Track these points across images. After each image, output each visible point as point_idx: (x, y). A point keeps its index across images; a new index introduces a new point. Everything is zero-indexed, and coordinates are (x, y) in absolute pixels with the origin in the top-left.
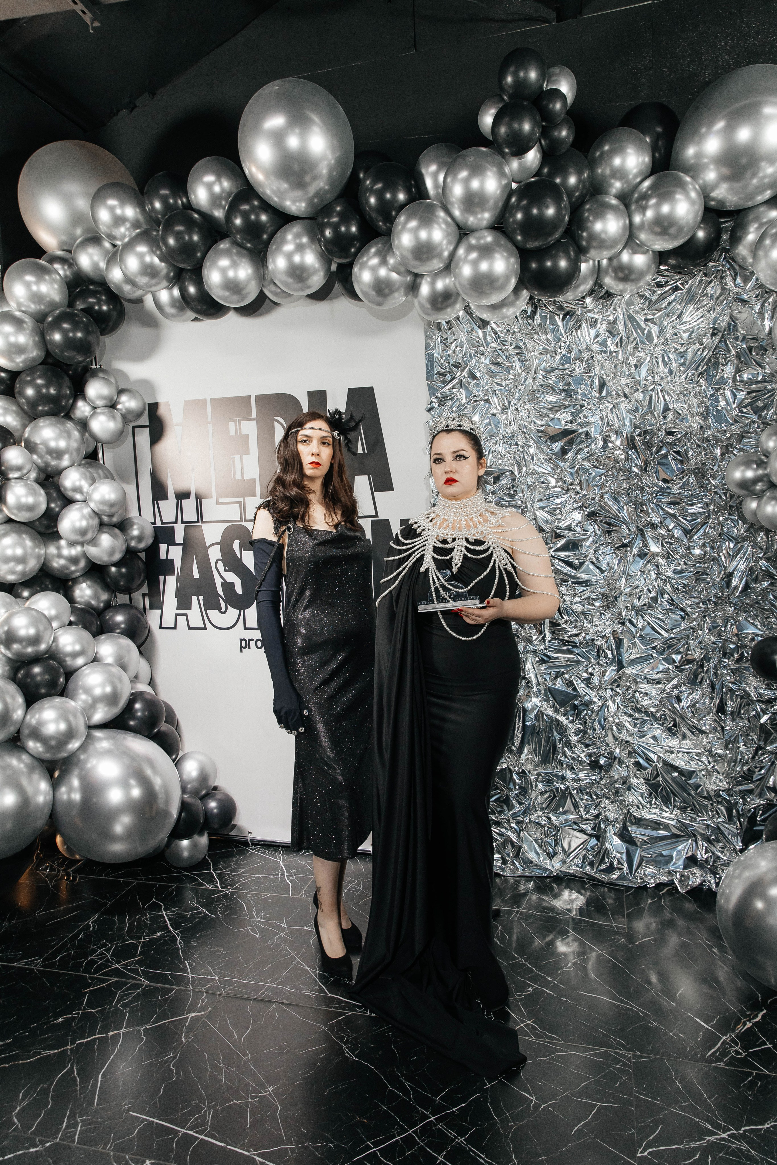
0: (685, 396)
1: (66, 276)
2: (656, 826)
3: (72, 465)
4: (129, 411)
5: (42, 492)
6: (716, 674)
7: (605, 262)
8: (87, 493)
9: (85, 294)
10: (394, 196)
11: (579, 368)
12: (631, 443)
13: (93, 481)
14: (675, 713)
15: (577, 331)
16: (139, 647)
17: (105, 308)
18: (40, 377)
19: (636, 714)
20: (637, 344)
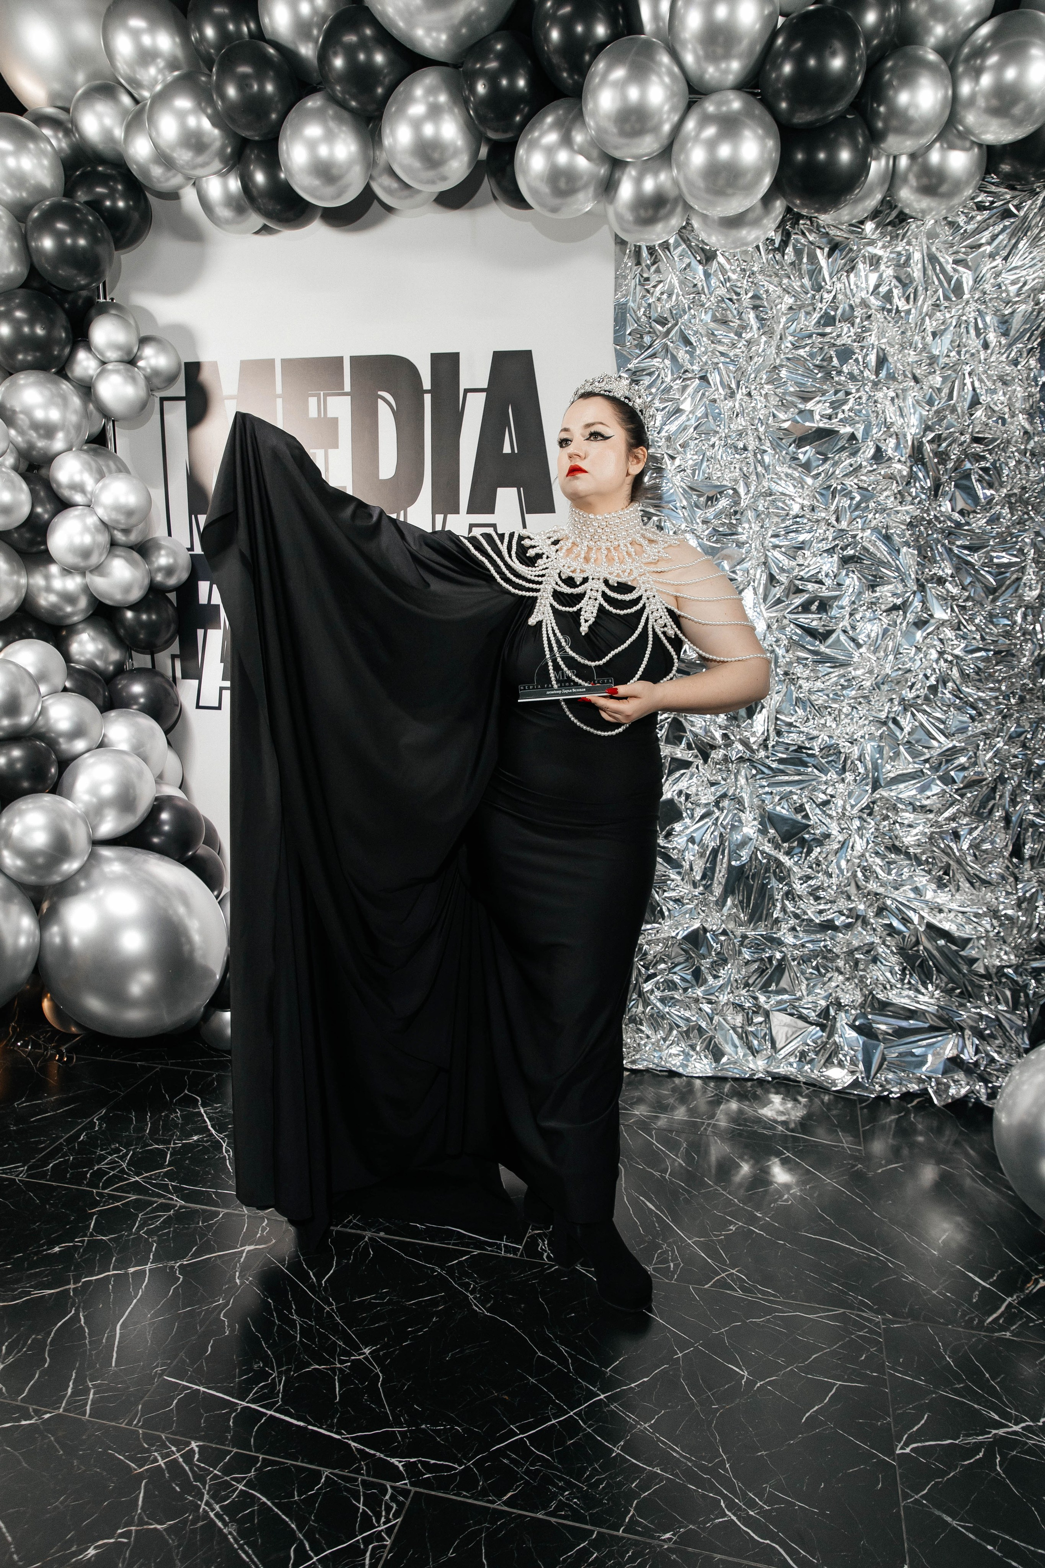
0: (1005, 383)
1: (61, 150)
2: (908, 1014)
3: (69, 449)
4: (156, 373)
5: (24, 486)
6: (1014, 802)
7: (904, 161)
8: (92, 493)
9: (90, 179)
10: (589, 29)
11: (846, 334)
12: (917, 455)
13: (101, 475)
14: (948, 855)
15: (848, 276)
16: (167, 732)
17: (121, 204)
18: (20, 307)
19: (893, 856)
20: (938, 299)
